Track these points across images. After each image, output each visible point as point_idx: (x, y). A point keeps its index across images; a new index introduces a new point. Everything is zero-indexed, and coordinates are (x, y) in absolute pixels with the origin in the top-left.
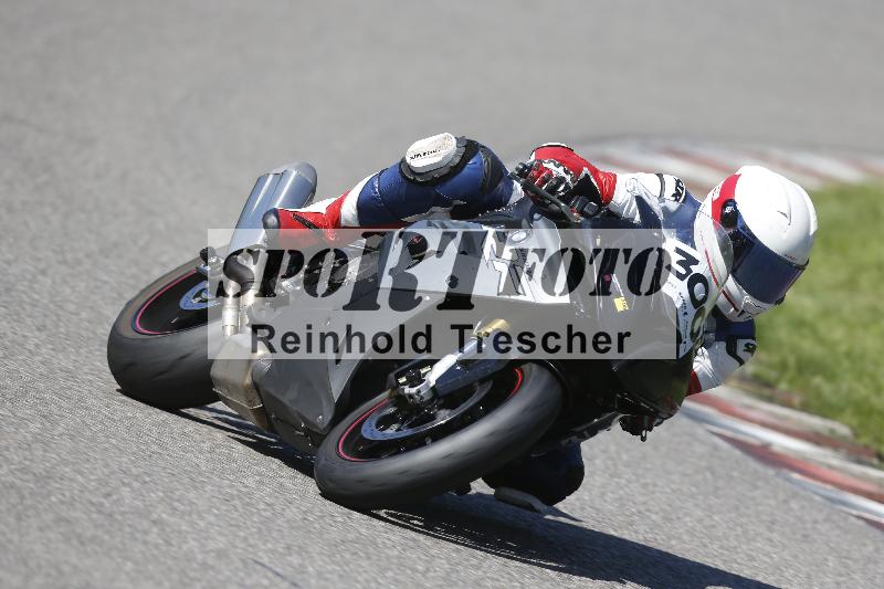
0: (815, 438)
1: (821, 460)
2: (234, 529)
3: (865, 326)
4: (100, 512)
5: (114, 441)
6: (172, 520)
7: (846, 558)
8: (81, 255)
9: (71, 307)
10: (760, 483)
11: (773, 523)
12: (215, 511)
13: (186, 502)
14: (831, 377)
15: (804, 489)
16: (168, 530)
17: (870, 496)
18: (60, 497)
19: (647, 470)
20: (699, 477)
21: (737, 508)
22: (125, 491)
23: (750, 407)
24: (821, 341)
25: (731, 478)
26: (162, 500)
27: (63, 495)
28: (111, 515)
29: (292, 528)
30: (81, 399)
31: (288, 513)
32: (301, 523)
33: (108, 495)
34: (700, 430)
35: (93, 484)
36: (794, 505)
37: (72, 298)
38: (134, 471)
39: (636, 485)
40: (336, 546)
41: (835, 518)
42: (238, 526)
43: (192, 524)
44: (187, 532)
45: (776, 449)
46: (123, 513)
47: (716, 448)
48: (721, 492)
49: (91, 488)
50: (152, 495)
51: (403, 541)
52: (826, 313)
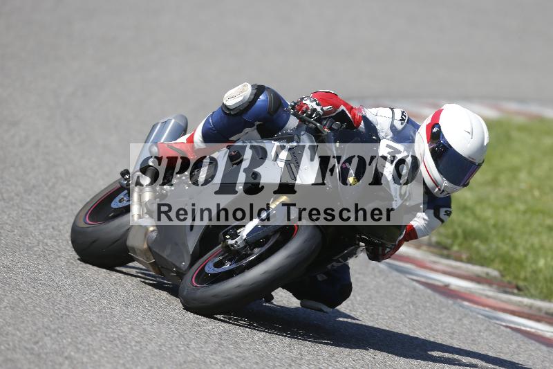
0: (477, 279)
1: (481, 292)
2: (116, 359)
3: (505, 208)
4: (32, 354)
5: (38, 309)
6: (77, 356)
7: (500, 352)
8: (13, 194)
9: (9, 228)
10: (443, 309)
11: (453, 334)
12: (104, 349)
13: (85, 344)
14: (485, 240)
15: (471, 311)
16: (75, 362)
17: (513, 313)
18: (7, 346)
19: (373, 305)
20: (406, 308)
21: (430, 326)
22: (47, 339)
23: (435, 262)
24: (478, 218)
25: (426, 307)
26: (71, 343)
27: (9, 345)
28: (39, 355)
29: (153, 356)
30: (17, 284)
31: (150, 347)
32: (158, 353)
33: (36, 343)
34: (405, 279)
35: (27, 336)
36: (466, 321)
37: (8, 221)
38: (53, 327)
39: (366, 315)
40: (180, 365)
41: (492, 328)
42: (119, 357)
43: (90, 357)
44: (87, 363)
45: (452, 287)
46: (46, 354)
47: (415, 289)
48: (419, 317)
49: (26, 339)
50: (64, 341)
51: (223, 360)
52: (480, 201)
